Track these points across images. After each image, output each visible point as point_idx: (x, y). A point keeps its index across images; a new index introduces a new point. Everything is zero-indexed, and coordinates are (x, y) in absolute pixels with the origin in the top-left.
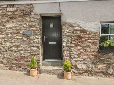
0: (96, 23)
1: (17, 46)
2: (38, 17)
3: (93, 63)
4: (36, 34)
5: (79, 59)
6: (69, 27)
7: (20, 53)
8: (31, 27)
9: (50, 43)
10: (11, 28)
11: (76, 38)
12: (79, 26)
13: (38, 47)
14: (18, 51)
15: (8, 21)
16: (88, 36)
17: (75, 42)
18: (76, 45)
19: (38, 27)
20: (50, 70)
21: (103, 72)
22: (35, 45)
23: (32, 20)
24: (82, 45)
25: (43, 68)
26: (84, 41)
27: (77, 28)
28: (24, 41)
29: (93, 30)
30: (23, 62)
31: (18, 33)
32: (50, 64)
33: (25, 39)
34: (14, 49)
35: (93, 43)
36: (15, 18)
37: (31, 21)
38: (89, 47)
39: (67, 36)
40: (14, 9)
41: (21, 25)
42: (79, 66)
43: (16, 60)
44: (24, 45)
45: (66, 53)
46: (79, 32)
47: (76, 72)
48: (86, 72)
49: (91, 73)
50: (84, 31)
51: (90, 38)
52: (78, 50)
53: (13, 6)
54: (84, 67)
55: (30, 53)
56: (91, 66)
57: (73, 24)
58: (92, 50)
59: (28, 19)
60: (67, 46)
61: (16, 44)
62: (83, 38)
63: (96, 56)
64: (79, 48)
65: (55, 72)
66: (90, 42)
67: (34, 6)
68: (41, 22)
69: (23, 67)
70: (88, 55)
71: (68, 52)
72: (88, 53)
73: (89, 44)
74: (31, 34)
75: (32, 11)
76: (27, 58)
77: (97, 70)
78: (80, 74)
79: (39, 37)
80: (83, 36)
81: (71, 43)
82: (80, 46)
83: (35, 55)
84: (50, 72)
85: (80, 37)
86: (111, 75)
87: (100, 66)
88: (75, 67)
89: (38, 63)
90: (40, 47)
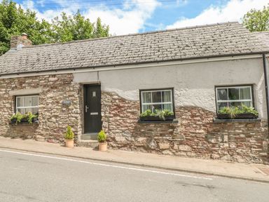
0: (135, 91)
1: (56, 117)
2: (78, 86)
3: (132, 136)
4: (75, 104)
5: (117, 131)
6: (108, 96)
7: (59, 124)
8: (70, 96)
9: (92, 114)
10: (51, 98)
11: (115, 107)
12: (117, 95)
13: (76, 117)
14: (57, 121)
15: (49, 91)
16: (127, 105)
17: (113, 112)
18: (115, 115)
19: (77, 96)
20: (88, 143)
21: (143, 147)
22: (73, 115)
23: (72, 89)
24: (122, 115)
25: (80, 140)
26: (123, 111)
27: (116, 97)
28: (63, 111)
29: (132, 99)
30: (61, 134)
31: (58, 102)
32: (90, 137)
33: (64, 109)
34: (53, 119)
35: (133, 113)
36: (56, 88)
37: (70, 91)
38: (128, 117)
39: (106, 105)
40: (56, 79)
41: (61, 95)
42: (118, 139)
43: (55, 131)
44: (63, 116)
45: (105, 124)
46: (117, 101)
47: (114, 145)
48: (125, 146)
49: (130, 147)
50: (123, 100)
51: (129, 107)
52: (117, 121)
53: (54, 76)
54: (123, 139)
55: (68, 124)
56: (130, 139)
57: (111, 93)
58: (132, 121)
59: (68, 88)
60: (106, 117)
61: (56, 114)
62: (122, 107)
63: (135, 127)
64: (118, 118)
65: (92, 144)
66: (130, 112)
67: (74, 75)
68: (83, 90)
69: (61, 139)
70: (127, 126)
71: (107, 123)
72: (128, 124)
73: (129, 114)
74: (70, 104)
75: (72, 81)
76: (65, 129)
77: (137, 144)
78: (119, 148)
79: (78, 106)
80: (121, 105)
81: (110, 113)
82: (119, 116)
83: (72, 126)
84: (87, 145)
85: (119, 107)
86: (153, 150)
87: (141, 139)
88: (114, 139)
89: (76, 135)
90: (79, 118)
